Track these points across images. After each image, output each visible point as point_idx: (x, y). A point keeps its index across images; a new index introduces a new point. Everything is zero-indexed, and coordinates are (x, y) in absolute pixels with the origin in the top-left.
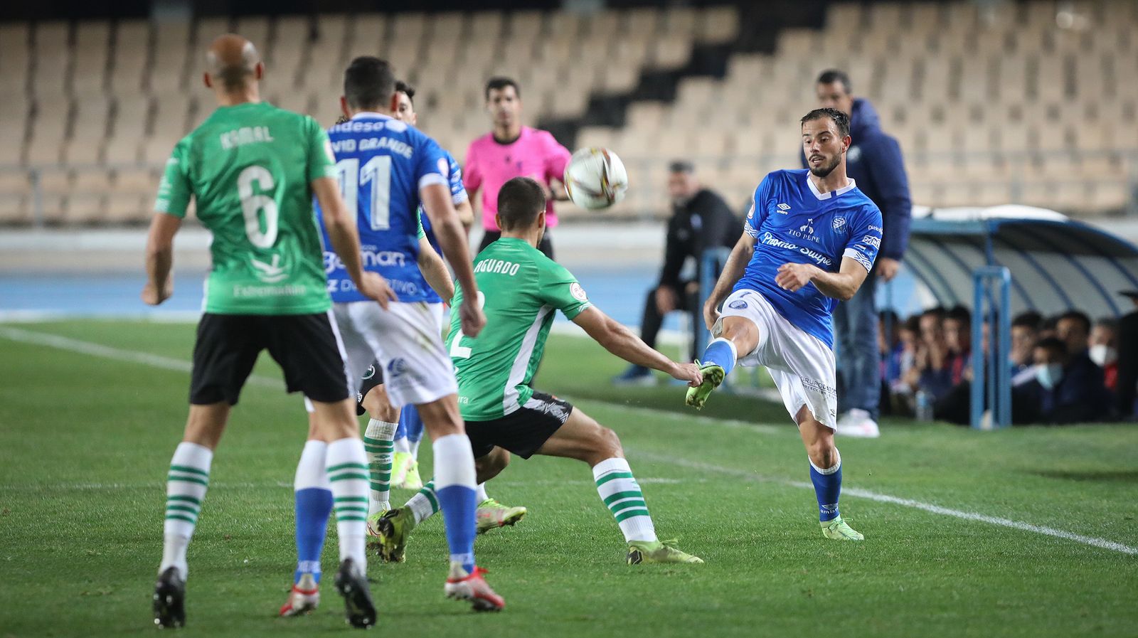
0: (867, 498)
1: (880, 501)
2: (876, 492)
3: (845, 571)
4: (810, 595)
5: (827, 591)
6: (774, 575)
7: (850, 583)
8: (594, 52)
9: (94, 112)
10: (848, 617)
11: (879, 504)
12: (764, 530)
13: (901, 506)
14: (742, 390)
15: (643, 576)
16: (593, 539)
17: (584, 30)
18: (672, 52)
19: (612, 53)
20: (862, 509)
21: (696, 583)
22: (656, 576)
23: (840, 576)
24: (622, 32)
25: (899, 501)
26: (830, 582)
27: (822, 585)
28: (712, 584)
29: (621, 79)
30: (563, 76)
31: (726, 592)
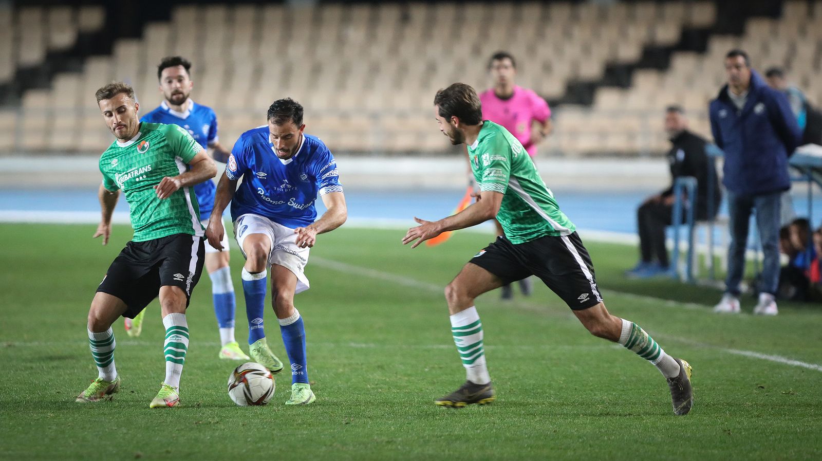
0: (782, 363)
1: (793, 365)
2: (790, 358)
3: (758, 416)
4: (729, 434)
5: (743, 430)
6: (705, 418)
7: (761, 425)
8: (609, 33)
9: (244, 71)
10: (755, 450)
11: (791, 367)
12: (703, 385)
13: (807, 369)
14: (702, 282)
15: (609, 417)
16: (576, 389)
17: (603, 16)
18: (667, 34)
19: (623, 34)
20: (777, 371)
21: (646, 423)
22: (618, 417)
23: (754, 419)
24: (631, 18)
25: (806, 365)
26: (745, 424)
27: (740, 426)
28: (658, 424)
29: (629, 52)
30: (586, 50)
31: (667, 430)
